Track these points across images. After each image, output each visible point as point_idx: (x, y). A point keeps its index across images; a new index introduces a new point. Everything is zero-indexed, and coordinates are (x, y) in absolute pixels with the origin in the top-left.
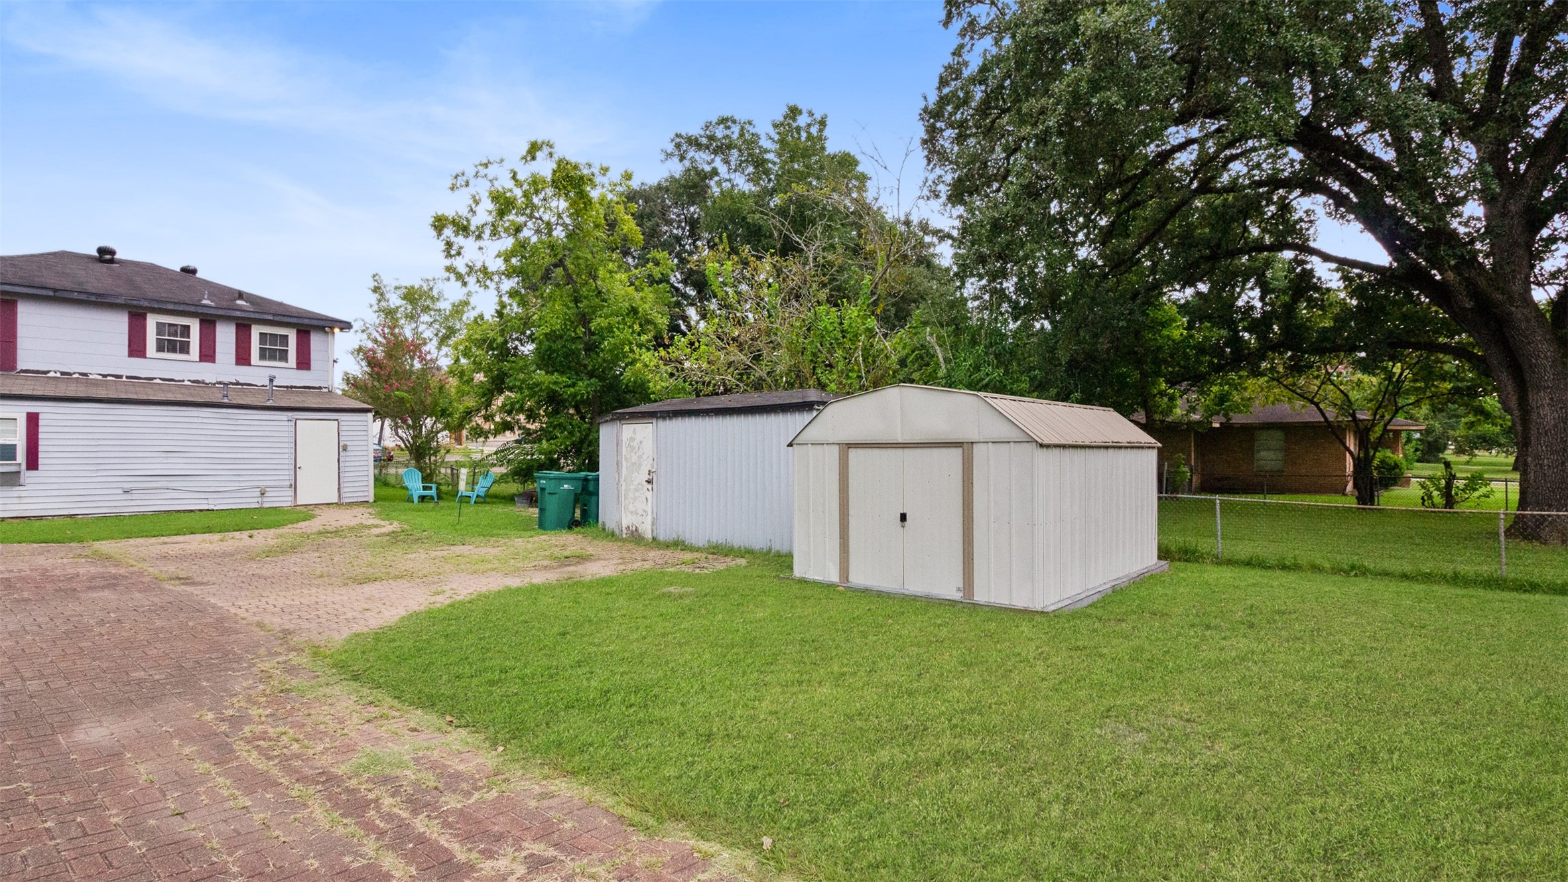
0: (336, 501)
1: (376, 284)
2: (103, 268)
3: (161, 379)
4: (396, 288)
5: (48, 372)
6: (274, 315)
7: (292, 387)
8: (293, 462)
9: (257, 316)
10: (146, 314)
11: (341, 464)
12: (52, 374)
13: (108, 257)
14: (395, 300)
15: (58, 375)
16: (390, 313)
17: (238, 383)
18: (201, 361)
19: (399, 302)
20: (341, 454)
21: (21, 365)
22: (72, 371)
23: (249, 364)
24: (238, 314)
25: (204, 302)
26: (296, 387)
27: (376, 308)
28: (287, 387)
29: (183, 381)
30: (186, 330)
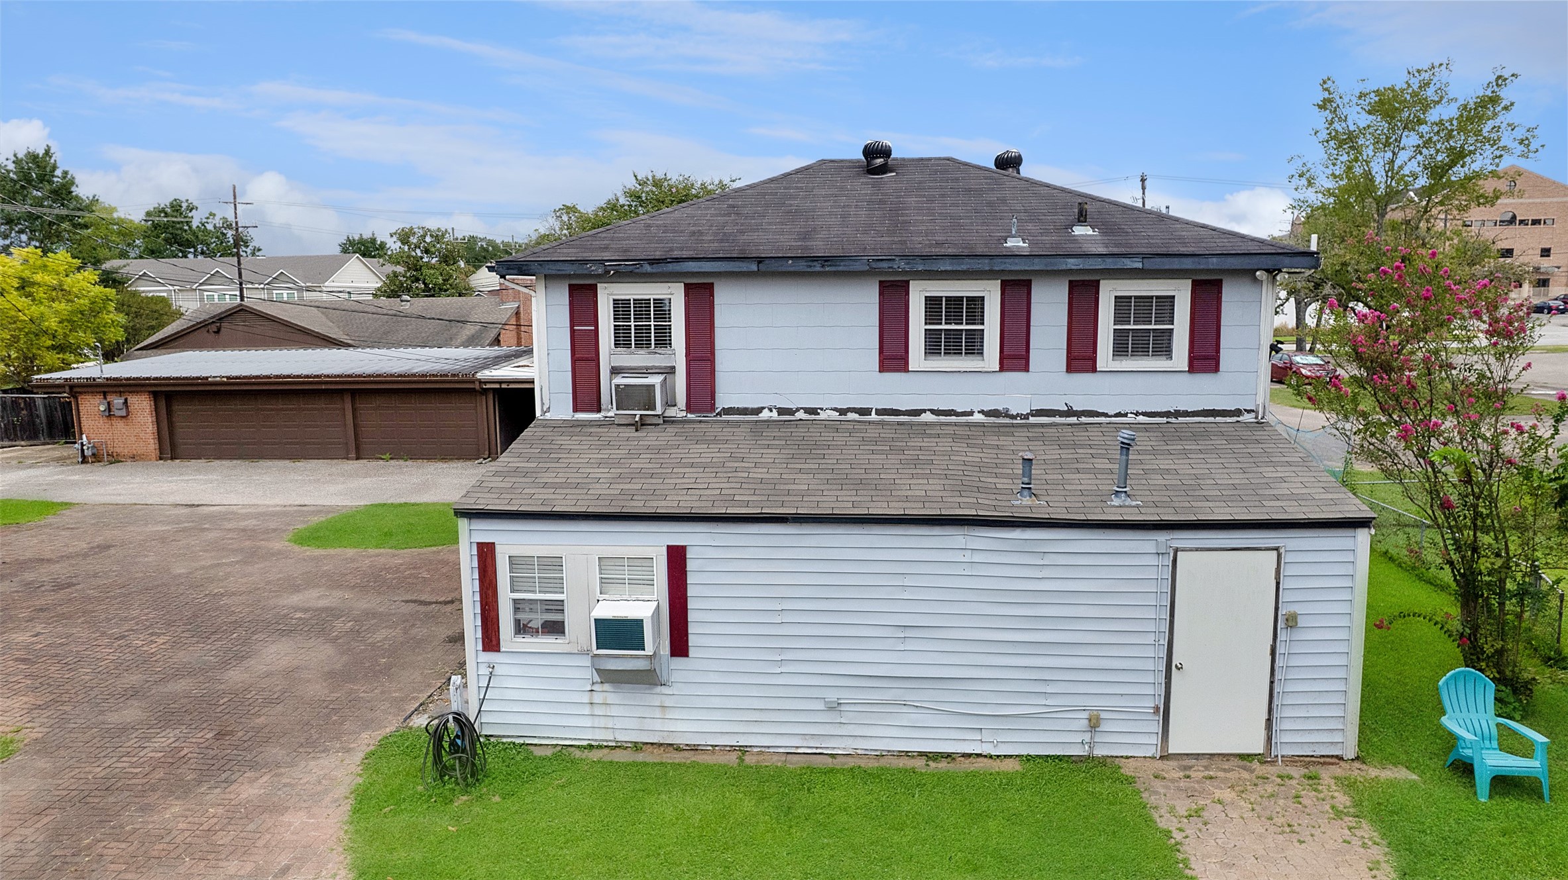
0: (1259, 748)
1: (1326, 95)
2: (864, 186)
3: (933, 411)
4: (1362, 96)
5: (760, 410)
6: (1145, 256)
7: (1178, 414)
8: (1164, 654)
9: (1109, 264)
10: (907, 282)
11: (1278, 663)
12: (765, 414)
13: (879, 161)
14: (1358, 118)
15: (775, 414)
16: (1347, 141)
17: (1070, 413)
18: (1002, 368)
19: (1364, 120)
20: (1282, 636)
21: (722, 402)
22: (793, 407)
23: (1094, 370)
24: (1072, 263)
25: (1011, 243)
26: (1186, 414)
27: (1324, 135)
28: (1167, 414)
29: (971, 413)
30: (975, 306)
